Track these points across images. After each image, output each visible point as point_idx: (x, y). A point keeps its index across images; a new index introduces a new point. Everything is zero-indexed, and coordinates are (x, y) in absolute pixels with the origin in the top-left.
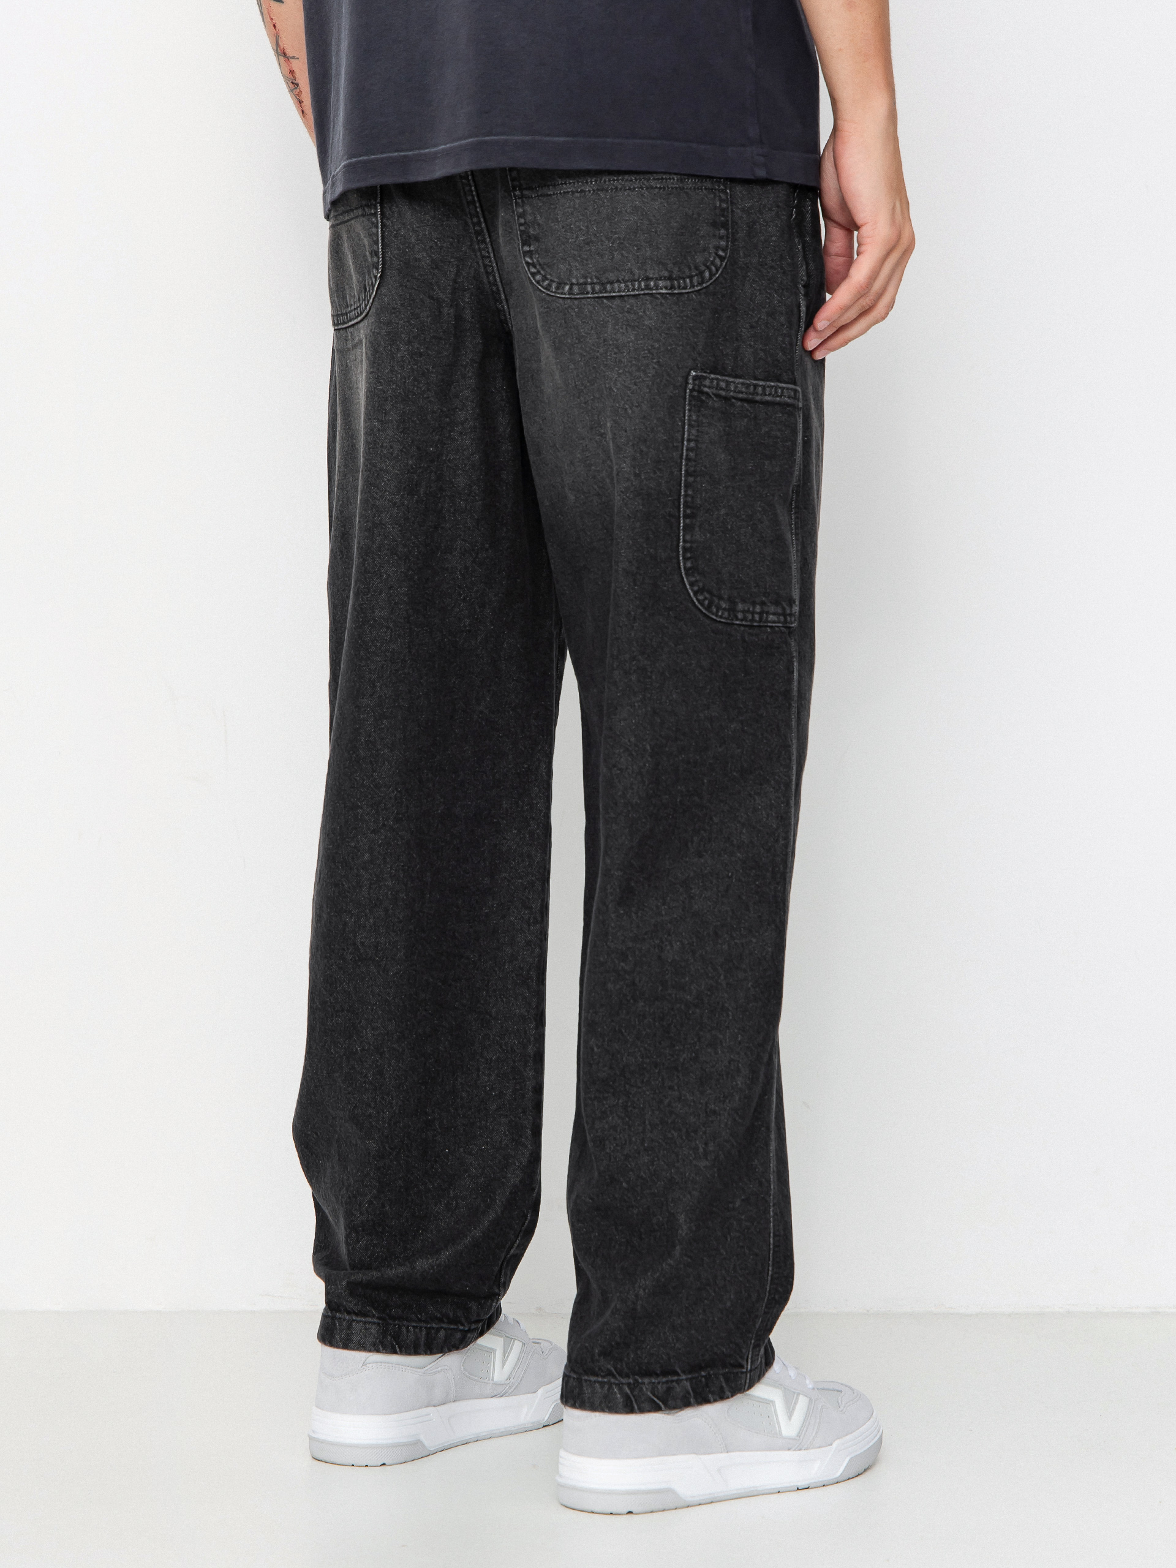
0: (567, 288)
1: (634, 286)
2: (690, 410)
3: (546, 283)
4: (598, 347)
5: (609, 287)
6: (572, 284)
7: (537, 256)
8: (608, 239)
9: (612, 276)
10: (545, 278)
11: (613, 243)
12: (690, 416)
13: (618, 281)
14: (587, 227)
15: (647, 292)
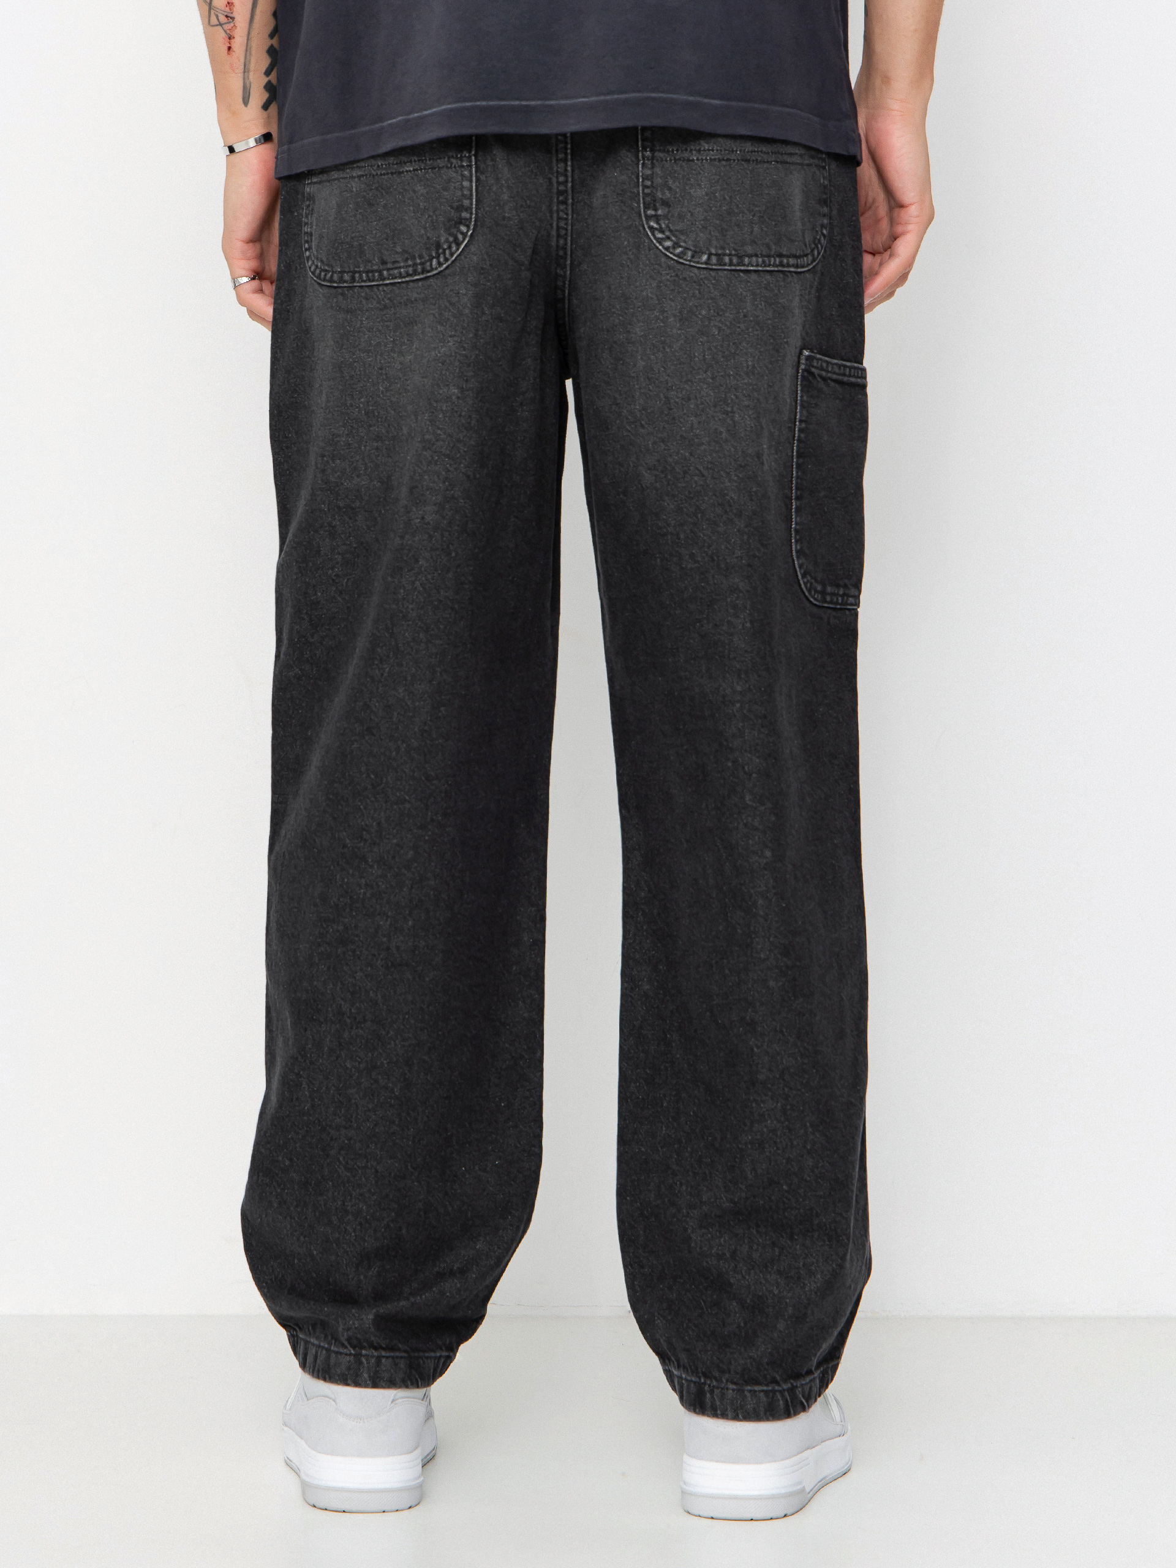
0: (705, 258)
1: (770, 262)
2: (802, 391)
3: (679, 250)
4: (739, 323)
5: (746, 260)
6: (710, 255)
7: (667, 222)
8: (750, 211)
9: (749, 249)
10: (676, 245)
11: (754, 216)
12: (802, 397)
13: (756, 256)
14: (731, 197)
15: (780, 268)
